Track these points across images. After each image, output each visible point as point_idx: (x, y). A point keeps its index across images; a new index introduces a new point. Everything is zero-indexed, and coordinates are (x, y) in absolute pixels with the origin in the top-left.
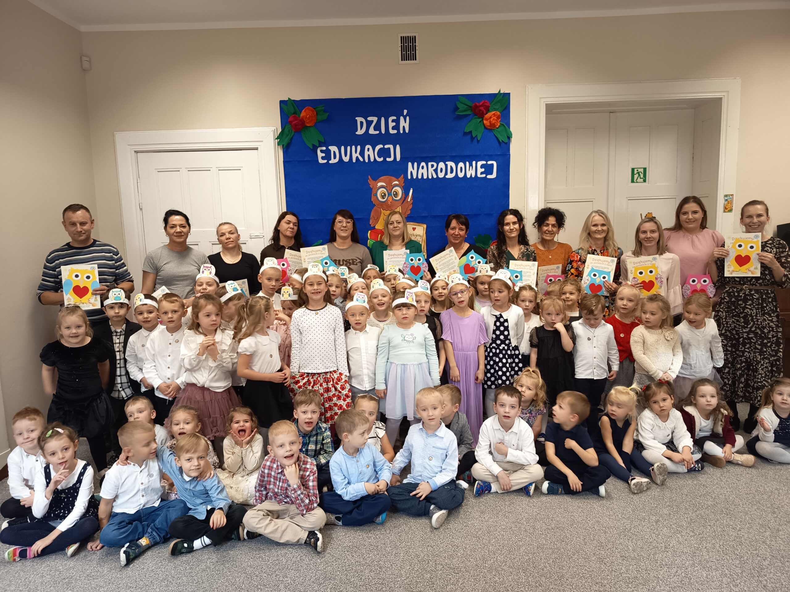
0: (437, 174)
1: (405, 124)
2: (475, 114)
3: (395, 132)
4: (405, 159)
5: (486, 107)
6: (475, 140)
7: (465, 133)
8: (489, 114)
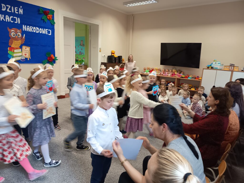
0: (33, 30)
1: (21, 11)
2: (44, 14)
3: (18, 13)
4: (22, 23)
5: (49, 13)
6: (45, 22)
7: (42, 19)
8: (49, 15)
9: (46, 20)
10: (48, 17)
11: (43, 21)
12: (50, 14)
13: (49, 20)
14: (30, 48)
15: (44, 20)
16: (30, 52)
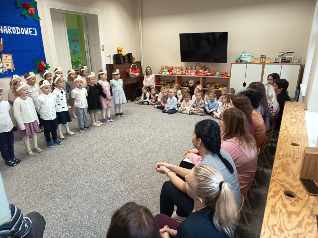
0: (12, 32)
2: (24, 7)
5: (29, 5)
6: (26, 18)
7: (21, 15)
8: (31, 9)
9: (27, 16)
10: (30, 11)
11: (23, 17)
12: (32, 7)
13: (31, 15)
14: (11, 55)
15: (24, 15)
16: (12, 61)
